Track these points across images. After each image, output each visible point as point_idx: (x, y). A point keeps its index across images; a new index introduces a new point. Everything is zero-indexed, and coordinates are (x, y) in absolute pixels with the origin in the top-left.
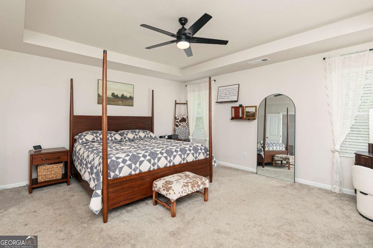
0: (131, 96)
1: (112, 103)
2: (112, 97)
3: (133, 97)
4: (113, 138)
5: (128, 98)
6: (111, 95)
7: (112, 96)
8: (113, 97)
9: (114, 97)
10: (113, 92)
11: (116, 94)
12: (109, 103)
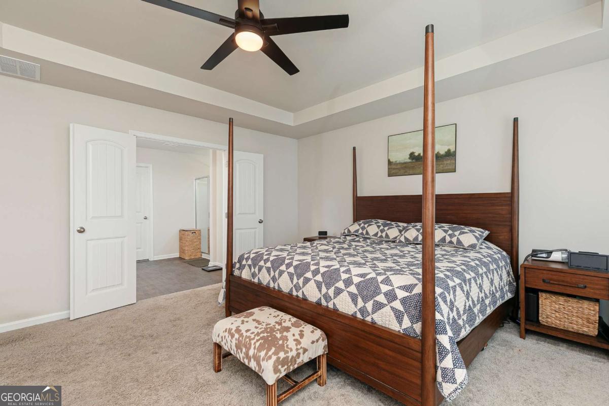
0: (449, 150)
1: (411, 172)
2: (410, 161)
3: (455, 152)
4: (384, 235)
5: (442, 155)
6: (409, 156)
7: (409, 158)
8: (413, 159)
9: (414, 161)
10: (412, 151)
11: (416, 154)
12: (405, 172)
